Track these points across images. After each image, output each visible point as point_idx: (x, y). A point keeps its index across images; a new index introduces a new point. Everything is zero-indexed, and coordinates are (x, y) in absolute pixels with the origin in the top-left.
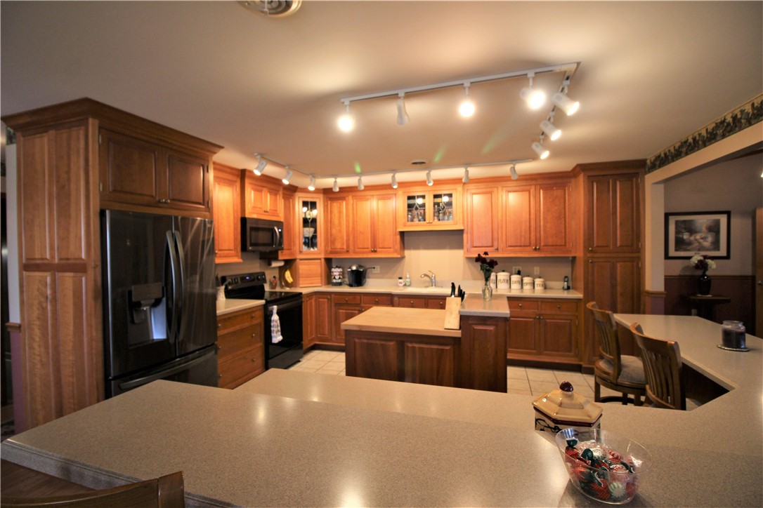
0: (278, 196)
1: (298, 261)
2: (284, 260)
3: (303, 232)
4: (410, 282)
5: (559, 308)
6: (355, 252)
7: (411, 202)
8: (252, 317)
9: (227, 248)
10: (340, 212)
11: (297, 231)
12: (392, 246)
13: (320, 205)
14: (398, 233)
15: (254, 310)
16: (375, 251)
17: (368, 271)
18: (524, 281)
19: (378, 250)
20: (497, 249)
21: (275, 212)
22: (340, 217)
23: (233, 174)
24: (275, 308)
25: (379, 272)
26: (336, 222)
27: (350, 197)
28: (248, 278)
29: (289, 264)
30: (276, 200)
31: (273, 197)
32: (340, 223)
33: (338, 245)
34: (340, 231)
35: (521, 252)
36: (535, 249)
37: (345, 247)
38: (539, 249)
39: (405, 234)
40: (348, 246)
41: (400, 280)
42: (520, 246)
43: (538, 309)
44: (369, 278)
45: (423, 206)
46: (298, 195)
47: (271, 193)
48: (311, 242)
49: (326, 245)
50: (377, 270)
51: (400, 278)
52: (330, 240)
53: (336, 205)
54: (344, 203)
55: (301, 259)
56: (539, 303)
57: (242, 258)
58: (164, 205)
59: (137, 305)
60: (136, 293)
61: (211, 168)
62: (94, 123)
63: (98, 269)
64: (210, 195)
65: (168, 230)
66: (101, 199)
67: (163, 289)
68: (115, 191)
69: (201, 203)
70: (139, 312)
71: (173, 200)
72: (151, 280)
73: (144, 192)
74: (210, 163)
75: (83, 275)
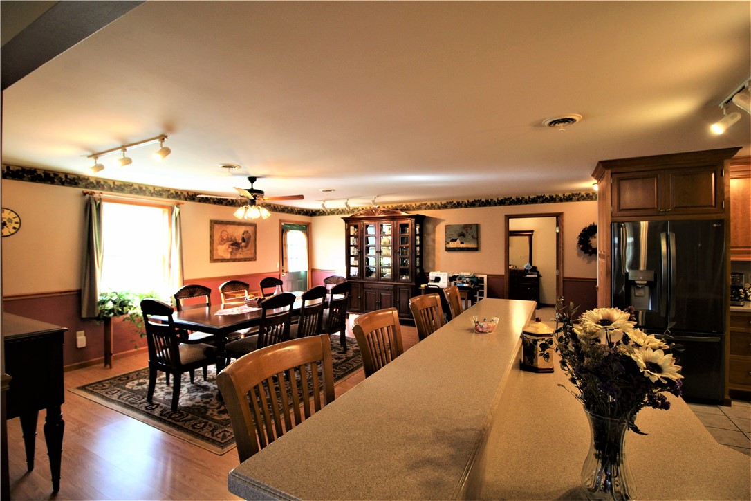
58: (665, 213)
59: (633, 282)
60: (631, 275)
61: (727, 171)
62: (608, 172)
63: (609, 258)
64: (726, 196)
65: (663, 232)
66: (612, 217)
67: (655, 275)
68: (622, 210)
69: (712, 206)
70: (638, 288)
71: (675, 207)
72: (642, 267)
73: (647, 207)
74: (726, 167)
75: (604, 261)
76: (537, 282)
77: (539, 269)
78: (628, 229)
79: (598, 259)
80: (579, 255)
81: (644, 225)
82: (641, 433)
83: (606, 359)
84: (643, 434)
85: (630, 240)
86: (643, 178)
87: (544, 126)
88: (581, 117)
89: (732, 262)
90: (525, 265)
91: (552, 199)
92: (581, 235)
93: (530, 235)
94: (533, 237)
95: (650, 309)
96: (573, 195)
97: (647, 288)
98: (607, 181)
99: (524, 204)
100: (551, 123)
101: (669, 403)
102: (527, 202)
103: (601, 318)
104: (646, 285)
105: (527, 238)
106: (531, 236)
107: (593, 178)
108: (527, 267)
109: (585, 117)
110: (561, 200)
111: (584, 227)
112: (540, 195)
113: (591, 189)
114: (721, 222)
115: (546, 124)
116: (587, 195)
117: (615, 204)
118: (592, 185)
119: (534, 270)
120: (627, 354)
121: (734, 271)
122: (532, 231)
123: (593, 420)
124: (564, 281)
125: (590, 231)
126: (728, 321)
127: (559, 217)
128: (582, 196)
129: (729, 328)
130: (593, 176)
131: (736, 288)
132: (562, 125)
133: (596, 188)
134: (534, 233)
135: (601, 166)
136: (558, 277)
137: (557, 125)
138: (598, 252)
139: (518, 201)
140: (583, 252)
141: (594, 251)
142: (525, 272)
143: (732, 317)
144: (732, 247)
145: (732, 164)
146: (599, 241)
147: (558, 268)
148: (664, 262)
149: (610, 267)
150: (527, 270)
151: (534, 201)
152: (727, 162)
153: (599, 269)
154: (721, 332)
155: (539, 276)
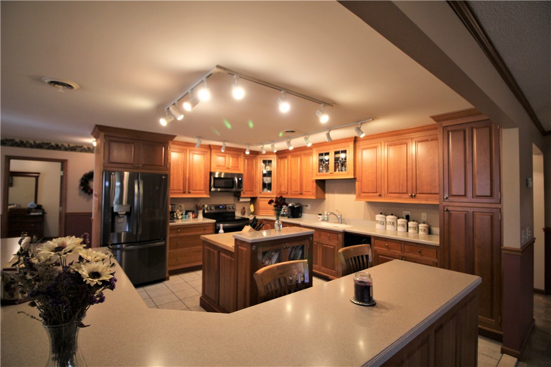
0: (239, 158)
1: (258, 199)
2: (251, 198)
3: (263, 180)
4: (328, 218)
5: (420, 252)
6: (291, 194)
7: (321, 157)
8: (205, 229)
9: (198, 189)
10: (284, 166)
11: (259, 179)
12: (311, 191)
13: (274, 163)
14: (314, 181)
15: (207, 225)
16: (301, 194)
17: (304, 207)
18: (409, 225)
19: (303, 193)
20: (380, 195)
21: (237, 167)
22: (284, 170)
23: (205, 148)
24: (221, 225)
25: (310, 209)
26: (282, 174)
27: (290, 156)
28: (221, 207)
29: (253, 200)
30: (238, 161)
31: (235, 159)
32: (284, 174)
33: (283, 189)
34: (284, 179)
35: (398, 198)
36: (412, 196)
37: (286, 190)
38: (415, 196)
39: (326, 181)
40: (288, 190)
41: (320, 216)
42: (399, 193)
43: (401, 251)
44: (304, 213)
45: (328, 161)
46: (259, 156)
47: (232, 157)
48: (268, 186)
49: (277, 189)
50: (309, 207)
51: (320, 215)
52: (279, 186)
53: (282, 161)
54: (286, 160)
55: (260, 198)
56: (403, 245)
57: (210, 195)
58: (138, 168)
59: (117, 214)
60: (116, 208)
61: (170, 148)
62: (102, 134)
63: (100, 197)
64: (169, 161)
65: (136, 179)
66: (104, 167)
67: (131, 208)
68: (112, 163)
69: (162, 166)
70: (120, 217)
71: (144, 165)
72: (124, 203)
73: (127, 162)
74: (169, 145)
75: (97, 199)
76: (42, 218)
77: (44, 207)
78: (115, 177)
79: (94, 198)
80: (80, 195)
81: (126, 174)
82: (85, 326)
83: (57, 279)
84: (87, 326)
85: (118, 184)
86: (126, 143)
87: (44, 82)
88: (78, 86)
89: (172, 198)
90: (30, 204)
91: (57, 147)
92: (83, 179)
93: (37, 176)
94: (40, 179)
95: (127, 230)
96: (77, 147)
97: (126, 217)
98: (101, 140)
99: (29, 147)
100: (52, 82)
101: (104, 297)
102: (32, 146)
103: (57, 246)
104: (125, 214)
105: (34, 179)
106: (37, 178)
107: (92, 136)
108: (31, 205)
109: (81, 87)
110: (66, 149)
111: (85, 173)
112: (45, 142)
113: (91, 144)
114: (166, 175)
115: (47, 81)
116: (89, 148)
117: (106, 158)
118: (93, 141)
119: (39, 208)
120: (76, 270)
121: (173, 203)
122: (38, 173)
123: (50, 331)
124: (66, 216)
125: (89, 177)
126: (168, 232)
127: (64, 163)
128: (85, 149)
129: (168, 236)
130: (92, 134)
131: (172, 212)
132: (61, 87)
133: (95, 144)
134: (40, 175)
135: (97, 129)
136: (60, 213)
137: (56, 85)
138: (94, 192)
139: (22, 144)
140: (83, 192)
141: (92, 192)
142: (29, 210)
143: (170, 229)
144: (171, 190)
145: (173, 144)
146: (95, 184)
147: (61, 205)
148: (136, 199)
149: (101, 203)
150: (32, 209)
151: (40, 146)
152: (170, 142)
153: (93, 205)
154: (165, 239)
155: (44, 213)
